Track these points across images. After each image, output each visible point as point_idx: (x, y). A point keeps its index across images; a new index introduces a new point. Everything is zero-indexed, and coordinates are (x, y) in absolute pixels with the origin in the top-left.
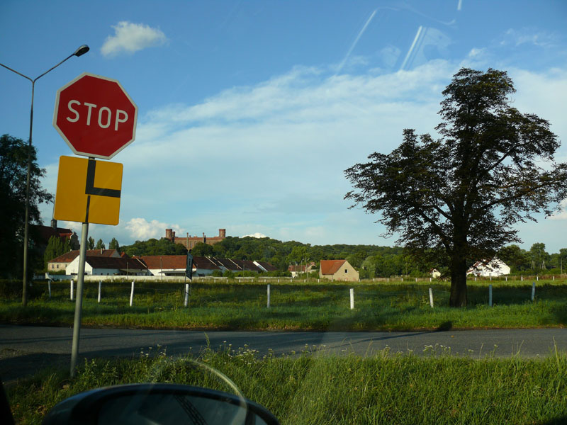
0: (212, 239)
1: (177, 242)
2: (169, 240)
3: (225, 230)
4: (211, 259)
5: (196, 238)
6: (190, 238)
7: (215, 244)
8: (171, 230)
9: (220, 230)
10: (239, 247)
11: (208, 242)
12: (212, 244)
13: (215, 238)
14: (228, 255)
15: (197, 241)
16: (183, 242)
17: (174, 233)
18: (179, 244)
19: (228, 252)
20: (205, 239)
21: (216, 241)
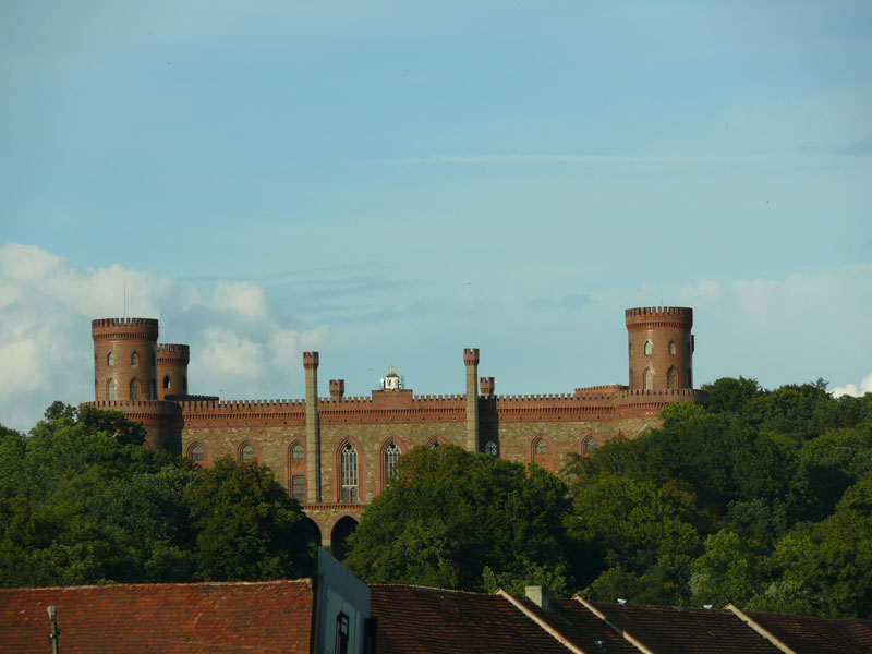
0: (554, 409)
1: (206, 444)
2: (130, 432)
3: (684, 318)
4: (557, 611)
5: (395, 406)
6: (337, 409)
7: (588, 465)
8: (149, 328)
9: (638, 320)
10: (829, 486)
11: (514, 445)
12: (555, 464)
13: (589, 404)
14: (720, 569)
15: (410, 437)
16: (270, 451)
17: (181, 355)
18: (225, 470)
19: (720, 542)
20: (488, 410)
21: (601, 432)
